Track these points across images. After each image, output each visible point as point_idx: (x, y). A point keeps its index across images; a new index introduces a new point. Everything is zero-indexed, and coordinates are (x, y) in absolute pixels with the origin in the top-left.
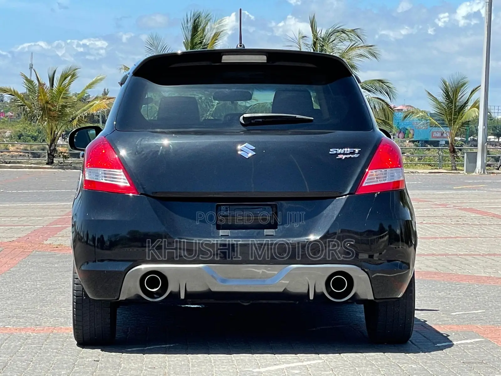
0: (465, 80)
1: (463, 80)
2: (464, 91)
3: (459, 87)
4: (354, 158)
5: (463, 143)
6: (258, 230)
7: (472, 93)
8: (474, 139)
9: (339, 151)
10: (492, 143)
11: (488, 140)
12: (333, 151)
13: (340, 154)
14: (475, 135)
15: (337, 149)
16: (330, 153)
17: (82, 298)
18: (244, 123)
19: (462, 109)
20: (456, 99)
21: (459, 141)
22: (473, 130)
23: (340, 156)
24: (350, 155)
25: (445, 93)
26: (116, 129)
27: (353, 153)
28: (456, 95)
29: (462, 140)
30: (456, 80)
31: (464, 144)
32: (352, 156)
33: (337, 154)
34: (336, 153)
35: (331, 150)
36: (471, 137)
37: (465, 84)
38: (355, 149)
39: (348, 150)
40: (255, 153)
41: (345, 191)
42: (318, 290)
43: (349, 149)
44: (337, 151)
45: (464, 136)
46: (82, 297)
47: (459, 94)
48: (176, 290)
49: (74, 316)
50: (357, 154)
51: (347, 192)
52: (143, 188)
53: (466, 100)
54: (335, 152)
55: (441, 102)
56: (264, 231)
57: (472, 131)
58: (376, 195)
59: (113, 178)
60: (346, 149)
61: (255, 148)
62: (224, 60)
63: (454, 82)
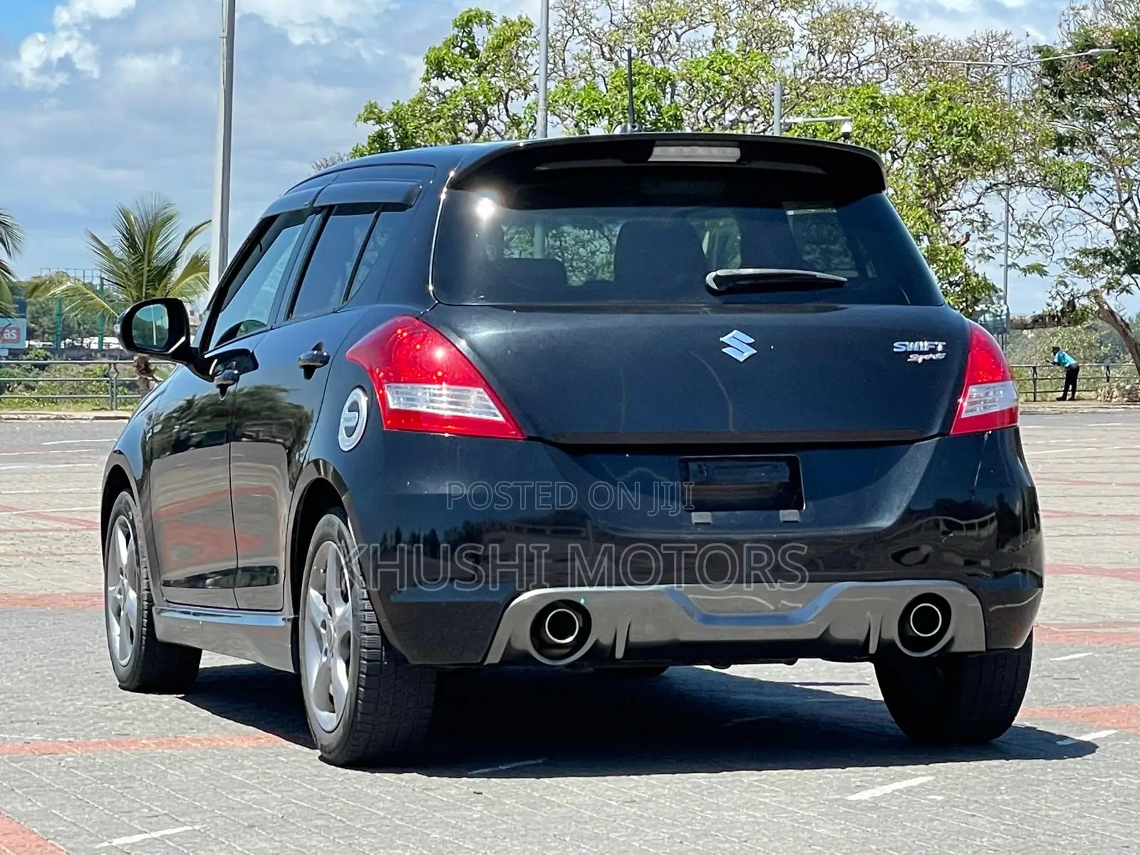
0: (170, 211)
1: (168, 210)
2: (167, 236)
3: (157, 225)
4: (938, 360)
5: (48, 354)
6: (768, 513)
7: (187, 237)
8: (73, 344)
9: (911, 346)
10: (114, 354)
11: (104, 348)
12: (899, 347)
13: (913, 352)
14: (74, 336)
15: (907, 343)
16: (895, 350)
17: (381, 665)
18: (716, 287)
19: (165, 276)
20: (150, 253)
21: (40, 349)
22: (71, 325)
23: (913, 358)
24: (931, 355)
25: (127, 239)
26: (439, 302)
27: (933, 351)
28: (151, 243)
29: (44, 348)
30: (150, 209)
31: (51, 356)
32: (934, 357)
33: (908, 353)
34: (905, 352)
35: (895, 344)
36: (68, 341)
37: (170, 218)
38: (936, 343)
39: (925, 345)
40: (755, 352)
41: (930, 428)
42: (885, 636)
43: (926, 343)
44: (905, 345)
45: (51, 338)
46: (381, 661)
47: (158, 241)
48: (606, 640)
49: (357, 703)
50: (941, 352)
51: (936, 431)
52: (535, 426)
53: (173, 257)
54: (903, 349)
55: (120, 260)
56: (778, 514)
57: (68, 326)
58: (986, 436)
59: (456, 404)
60: (921, 343)
61: (753, 340)
62: (659, 156)
63: (147, 217)
